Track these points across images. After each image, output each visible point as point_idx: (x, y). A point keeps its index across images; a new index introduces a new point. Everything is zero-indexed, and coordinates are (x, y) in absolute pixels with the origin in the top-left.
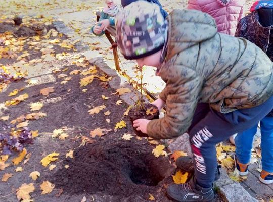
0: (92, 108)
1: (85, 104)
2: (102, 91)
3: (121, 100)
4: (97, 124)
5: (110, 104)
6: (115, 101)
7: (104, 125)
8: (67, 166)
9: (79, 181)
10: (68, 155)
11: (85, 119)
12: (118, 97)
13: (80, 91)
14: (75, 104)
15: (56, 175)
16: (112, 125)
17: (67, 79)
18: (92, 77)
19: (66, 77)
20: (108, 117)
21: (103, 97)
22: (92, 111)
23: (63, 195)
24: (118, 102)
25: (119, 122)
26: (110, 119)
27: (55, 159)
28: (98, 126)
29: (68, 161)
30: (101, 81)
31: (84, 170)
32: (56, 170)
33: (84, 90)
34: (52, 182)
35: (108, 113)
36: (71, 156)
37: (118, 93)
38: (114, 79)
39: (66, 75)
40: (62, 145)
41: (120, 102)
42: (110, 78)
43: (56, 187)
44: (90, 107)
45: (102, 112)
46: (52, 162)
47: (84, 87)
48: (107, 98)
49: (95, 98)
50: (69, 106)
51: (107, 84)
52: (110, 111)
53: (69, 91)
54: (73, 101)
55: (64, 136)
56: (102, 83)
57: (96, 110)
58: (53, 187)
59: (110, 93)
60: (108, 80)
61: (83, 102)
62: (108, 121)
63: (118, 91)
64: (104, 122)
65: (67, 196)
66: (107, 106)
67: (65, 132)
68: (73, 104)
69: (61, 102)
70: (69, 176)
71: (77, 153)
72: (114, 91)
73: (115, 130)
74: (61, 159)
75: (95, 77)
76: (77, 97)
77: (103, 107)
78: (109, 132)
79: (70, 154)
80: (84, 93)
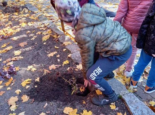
0: (49, 53)
2: (55, 44)
4: (52, 62)
5: (60, 51)
6: (62, 49)
7: (56, 63)
8: (36, 86)
9: (43, 94)
10: (36, 80)
11: (46, 60)
12: (64, 47)
13: (42, 44)
14: (40, 51)
15: (30, 91)
16: (61, 63)
17: (34, 37)
18: (49, 36)
19: (34, 36)
20: (59, 58)
21: (56, 47)
22: (49, 55)
23: (34, 102)
24: (64, 50)
25: (65, 61)
26: (60, 59)
27: (29, 82)
29: (36, 83)
30: (54, 38)
31: (46, 88)
32: (30, 88)
33: (45, 43)
34: (28, 95)
35: (58, 56)
36: (38, 81)
37: (64, 45)
38: (61, 36)
39: (34, 35)
40: (33, 75)
41: (65, 49)
42: (59, 36)
43: (30, 98)
44: (48, 53)
45: (55, 55)
46: (28, 84)
47: (44, 42)
48: (58, 48)
49: (51, 48)
50: (36, 53)
51: (57, 39)
52: (60, 55)
53: (36, 44)
54: (39, 49)
55: (34, 69)
56: (55, 39)
57: (52, 54)
58: (29, 98)
59: (60, 45)
60: (58, 37)
61: (44, 50)
63: (64, 43)
64: (57, 61)
65: (37, 103)
66: (58, 52)
67: (34, 67)
68: (38, 51)
69: (31, 50)
70: (38, 91)
71: (41, 79)
72: (62, 43)
73: (63, 65)
74: (33, 82)
75: (50, 36)
76: (41, 47)
77: (55, 53)
78: (59, 67)
79: (38, 80)
80: (44, 45)
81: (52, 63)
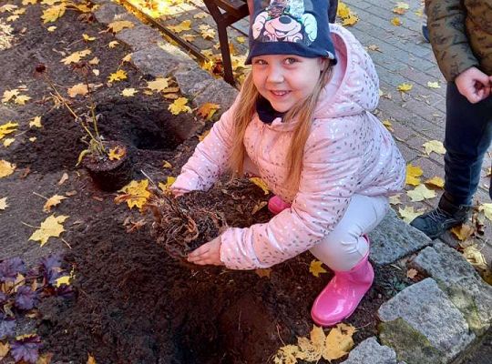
0: (67, 55)
1: (54, 50)
2: (84, 29)
3: (116, 40)
4: (77, 78)
5: (98, 48)
6: (107, 42)
7: (89, 78)
8: (32, 139)
9: (54, 154)
10: (32, 124)
11: (57, 72)
12: (112, 35)
13: (44, 30)
14: (37, 52)
15: (18, 152)
16: (104, 78)
17: (17, 12)
18: (63, 6)
19: (16, 9)
20: (96, 66)
21: (86, 37)
22: (68, 61)
23: (31, 176)
24: (112, 44)
25: (115, 72)
26: (100, 69)
27: (10, 131)
28: (81, 81)
29: (33, 131)
30: (81, 12)
31: (61, 139)
32: (16, 144)
33: (51, 29)
34: (12, 161)
35: (95, 61)
36: (38, 125)
37: (111, 30)
38: (103, 7)
39: (16, 7)
40: (22, 112)
41: (115, 42)
42: (95, 7)
43: (18, 167)
44: (63, 53)
45: (85, 60)
46: (7, 136)
47: (50, 24)
48: (93, 39)
49: (71, 41)
50: (26, 55)
51: (90, 15)
52: (99, 57)
53: (24, 30)
54: (33, 46)
55: (22, 99)
56: (82, 16)
57: (75, 58)
58: (14, 167)
59: (98, 31)
60: (93, 9)
61: (51, 47)
62: (96, 72)
63: (111, 26)
64: (90, 74)
65: (38, 176)
66: (94, 50)
67: (22, 93)
68: (32, 51)
69: (11, 49)
70: (38, 150)
71: (47, 120)
72: (104, 26)
73: (109, 84)
74: (22, 130)
75: (67, 7)
76: (39, 41)
77: (88, 52)
78: (99, 89)
79: (37, 122)
80: (50, 33)
81: (77, 81)
